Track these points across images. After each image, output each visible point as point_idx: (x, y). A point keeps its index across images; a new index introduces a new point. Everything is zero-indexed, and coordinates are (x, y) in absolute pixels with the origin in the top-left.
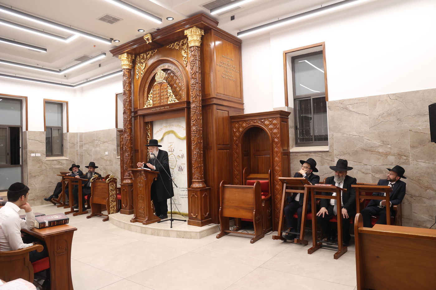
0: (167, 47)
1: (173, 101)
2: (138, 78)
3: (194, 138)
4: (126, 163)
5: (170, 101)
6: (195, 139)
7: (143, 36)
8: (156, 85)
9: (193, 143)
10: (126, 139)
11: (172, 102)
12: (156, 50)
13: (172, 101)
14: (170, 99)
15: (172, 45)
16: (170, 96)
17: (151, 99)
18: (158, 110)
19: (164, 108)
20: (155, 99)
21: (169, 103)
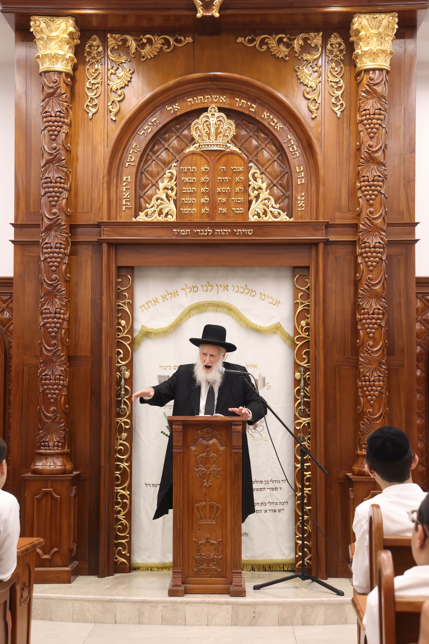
0: (240, 40)
1: (269, 214)
2: (94, 114)
3: (374, 333)
4: (56, 399)
5: (258, 215)
6: (377, 336)
8: (193, 153)
11: (265, 219)
12: (190, 40)
13: (265, 213)
14: (256, 207)
15: (259, 39)
16: (257, 197)
17: (168, 196)
18: (205, 233)
19: (234, 234)
20: (186, 199)
21: (253, 219)
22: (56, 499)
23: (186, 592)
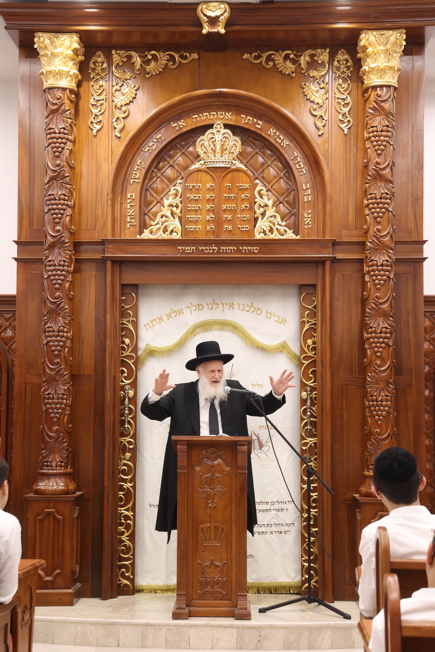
0: (246, 56)
1: (275, 232)
2: (98, 131)
3: (381, 353)
4: (59, 419)
5: (264, 232)
6: (385, 355)
7: (198, 4)
8: (198, 170)
9: (380, 366)
10: (63, 336)
11: (271, 237)
12: (195, 56)
13: (271, 230)
14: (262, 224)
15: (265, 55)
16: (263, 214)
17: (172, 214)
18: (210, 251)
19: (240, 252)
20: (192, 216)
21: (259, 236)
22: (59, 520)
23: (191, 615)
